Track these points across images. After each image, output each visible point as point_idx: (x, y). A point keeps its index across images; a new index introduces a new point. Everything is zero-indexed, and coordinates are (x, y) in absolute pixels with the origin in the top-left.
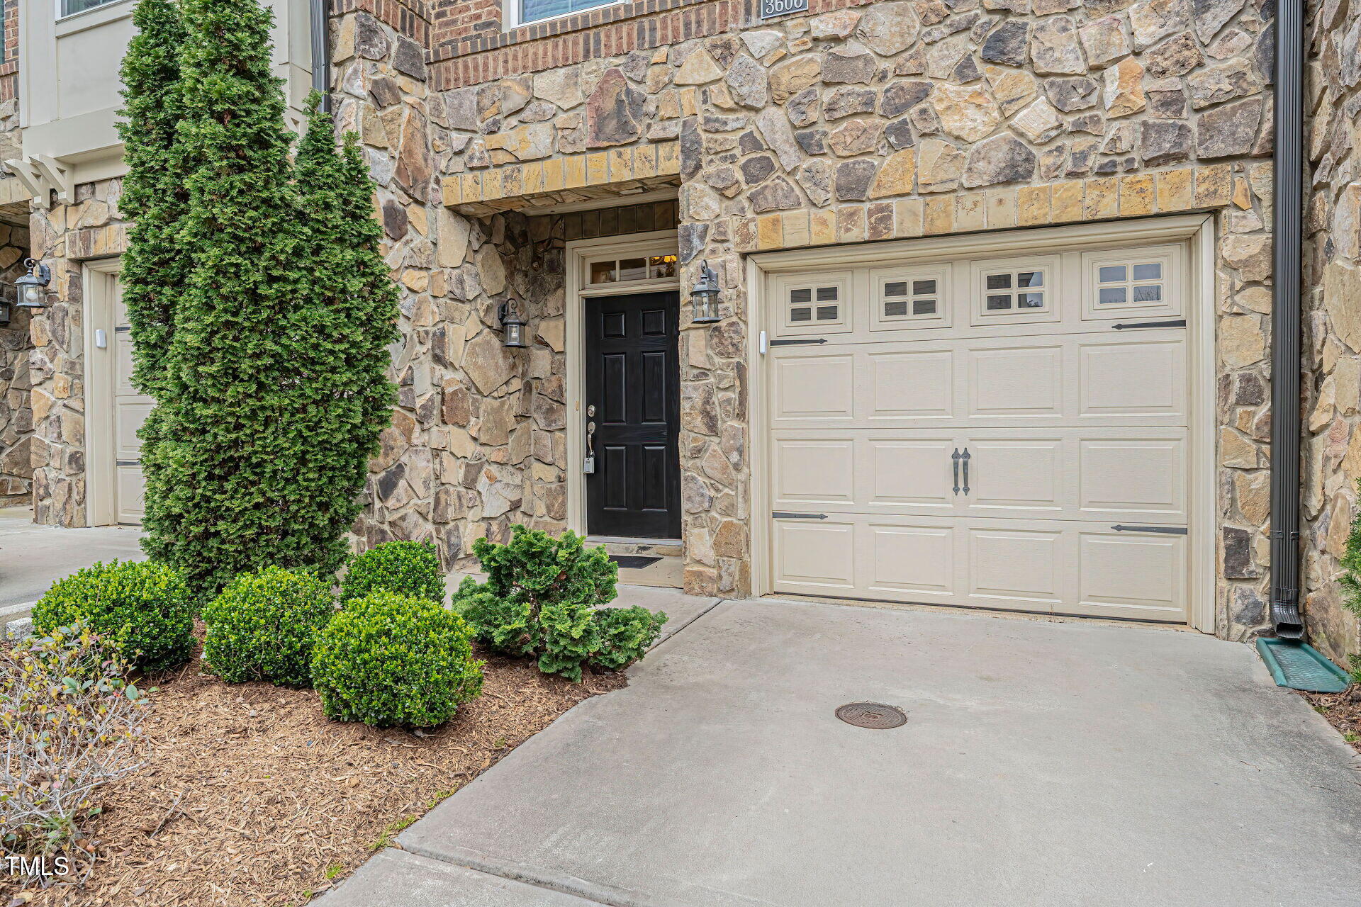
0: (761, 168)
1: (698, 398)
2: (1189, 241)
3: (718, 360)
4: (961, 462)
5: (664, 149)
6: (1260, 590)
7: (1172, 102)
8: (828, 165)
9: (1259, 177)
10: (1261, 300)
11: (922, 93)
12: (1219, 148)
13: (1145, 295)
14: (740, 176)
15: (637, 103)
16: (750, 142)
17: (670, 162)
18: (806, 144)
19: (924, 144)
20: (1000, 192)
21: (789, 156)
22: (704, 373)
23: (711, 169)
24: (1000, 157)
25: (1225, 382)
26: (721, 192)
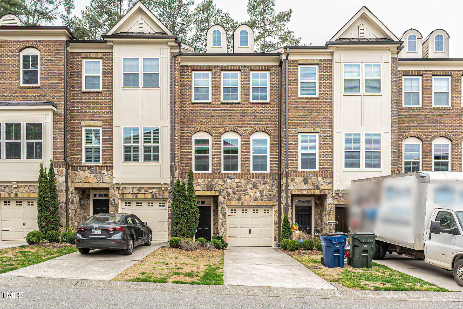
0: (228, 196)
1: (221, 222)
2: (272, 208)
3: (224, 218)
4: (250, 230)
5: (216, 192)
6: (277, 242)
7: (270, 195)
8: (237, 196)
9: (277, 203)
10: (277, 215)
11: (247, 190)
12: (274, 200)
13: (268, 213)
14: (226, 196)
15: (213, 185)
16: (227, 192)
17: (217, 194)
18: (234, 194)
19: (247, 195)
20: (254, 202)
21: (232, 195)
22: (222, 219)
23: (223, 195)
24: (254, 198)
25: (274, 222)
26: (224, 198)
